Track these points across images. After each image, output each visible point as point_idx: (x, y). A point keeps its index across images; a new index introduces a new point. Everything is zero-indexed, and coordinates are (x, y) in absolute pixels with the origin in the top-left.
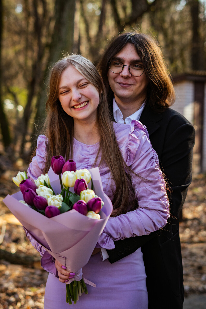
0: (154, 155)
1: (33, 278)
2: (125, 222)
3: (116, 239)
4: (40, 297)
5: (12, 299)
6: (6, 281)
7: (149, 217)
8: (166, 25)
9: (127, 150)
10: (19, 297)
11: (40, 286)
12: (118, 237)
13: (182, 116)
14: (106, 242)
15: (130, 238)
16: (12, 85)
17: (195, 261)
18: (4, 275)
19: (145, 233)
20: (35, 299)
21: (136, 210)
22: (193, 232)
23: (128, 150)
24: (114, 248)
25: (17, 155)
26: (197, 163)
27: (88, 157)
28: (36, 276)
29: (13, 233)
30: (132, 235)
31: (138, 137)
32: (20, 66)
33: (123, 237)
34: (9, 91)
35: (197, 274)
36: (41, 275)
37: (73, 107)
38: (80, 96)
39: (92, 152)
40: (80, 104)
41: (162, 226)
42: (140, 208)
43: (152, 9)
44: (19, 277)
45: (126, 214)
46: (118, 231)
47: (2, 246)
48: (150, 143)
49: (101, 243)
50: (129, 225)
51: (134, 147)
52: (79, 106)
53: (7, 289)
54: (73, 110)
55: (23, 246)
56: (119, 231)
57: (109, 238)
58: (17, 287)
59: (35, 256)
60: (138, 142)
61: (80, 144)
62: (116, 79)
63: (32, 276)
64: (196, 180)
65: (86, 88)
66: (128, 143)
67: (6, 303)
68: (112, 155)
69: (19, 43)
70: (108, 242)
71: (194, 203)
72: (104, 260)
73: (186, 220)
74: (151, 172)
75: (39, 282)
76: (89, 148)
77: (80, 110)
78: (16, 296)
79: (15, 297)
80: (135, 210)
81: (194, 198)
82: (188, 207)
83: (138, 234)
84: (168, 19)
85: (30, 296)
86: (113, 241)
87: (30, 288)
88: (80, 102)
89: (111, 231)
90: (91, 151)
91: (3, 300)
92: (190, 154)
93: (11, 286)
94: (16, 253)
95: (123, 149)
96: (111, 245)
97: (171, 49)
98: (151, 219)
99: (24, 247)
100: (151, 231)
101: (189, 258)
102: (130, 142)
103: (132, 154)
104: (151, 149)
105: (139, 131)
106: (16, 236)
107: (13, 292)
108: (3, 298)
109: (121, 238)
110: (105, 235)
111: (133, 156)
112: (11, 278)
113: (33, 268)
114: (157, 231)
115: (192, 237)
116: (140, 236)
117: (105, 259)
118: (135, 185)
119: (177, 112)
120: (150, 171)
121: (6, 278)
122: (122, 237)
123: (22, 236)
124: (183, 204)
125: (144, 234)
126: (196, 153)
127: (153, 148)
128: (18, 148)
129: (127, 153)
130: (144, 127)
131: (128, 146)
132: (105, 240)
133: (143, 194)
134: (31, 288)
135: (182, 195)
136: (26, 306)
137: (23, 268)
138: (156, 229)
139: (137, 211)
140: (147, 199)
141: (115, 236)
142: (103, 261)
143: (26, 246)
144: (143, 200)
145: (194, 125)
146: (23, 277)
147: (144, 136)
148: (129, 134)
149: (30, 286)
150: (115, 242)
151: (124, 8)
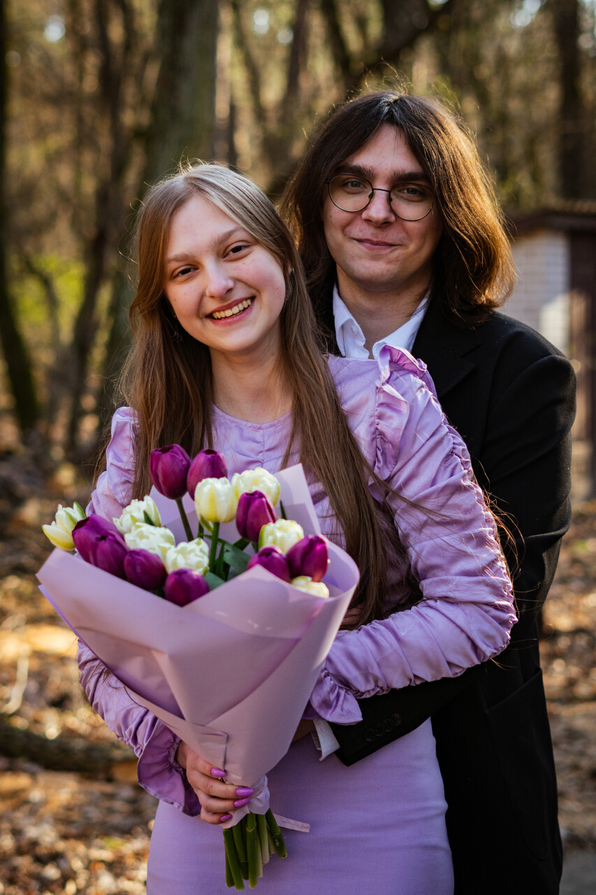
0: (454, 443)
1: (111, 811)
2: (388, 645)
3: (363, 694)
4: (132, 865)
5: (51, 872)
6: (33, 820)
7: (458, 626)
8: (485, 71)
9: (374, 433)
10: (70, 866)
11: (133, 831)
12: (371, 686)
13: (537, 333)
14: (334, 704)
15: (405, 688)
16: (39, 249)
17: (582, 754)
18: (26, 802)
19: (448, 673)
20: (119, 871)
21: (416, 605)
22: (574, 671)
23: (377, 433)
24: (361, 719)
25: (58, 453)
26: (583, 468)
27: (260, 457)
28: (118, 805)
29: (50, 679)
30: (411, 680)
31: (402, 395)
32: (63, 196)
33: (385, 688)
34: (30, 269)
35: (590, 793)
36: (133, 801)
37: (210, 316)
38: (231, 284)
39: (269, 444)
40: (230, 307)
41: (496, 649)
42: (428, 601)
43: (442, 24)
44: (69, 808)
45: (389, 620)
46: (367, 669)
47: (19, 718)
48: (441, 411)
49: (320, 706)
50: (400, 651)
51: (393, 425)
52: (228, 313)
53: (34, 843)
54: (209, 323)
55: (80, 719)
56: (372, 669)
57: (343, 692)
58: (65, 837)
59: (115, 746)
60: (405, 409)
61: (234, 422)
62: (348, 229)
63: (107, 804)
64: (582, 517)
65: (247, 260)
66: (376, 413)
67: (34, 885)
68: (332, 451)
69: (57, 128)
70: (340, 703)
71: (576, 585)
72: (324, 754)
73: (554, 635)
74: (452, 494)
75: (129, 821)
76: (261, 431)
77: (230, 324)
78: (62, 862)
79: (58, 867)
80: (414, 608)
81: (576, 571)
82: (558, 598)
83: (428, 676)
84: (489, 53)
85: (102, 861)
86: (357, 700)
87: (102, 839)
88: (228, 300)
89: (347, 670)
90: (267, 440)
91: (26, 875)
92: (563, 442)
93: (46, 835)
94: (61, 737)
95: (362, 431)
96: (349, 712)
97: (498, 138)
98: (462, 631)
99: (82, 721)
100: (466, 665)
101: (564, 746)
102: (380, 409)
103: (390, 445)
104: (445, 429)
105: (406, 377)
106: (58, 688)
107: (54, 852)
108: (24, 871)
109: (378, 689)
110: (332, 682)
111: (393, 450)
112: (46, 811)
113: (110, 780)
114: (482, 663)
115: (571, 683)
116: (433, 680)
117: (329, 753)
118: (406, 536)
119: (521, 323)
120: (448, 492)
121: (34, 810)
122: (382, 688)
123: (76, 689)
124: (549, 587)
125: (444, 676)
126: (579, 439)
127: (450, 424)
128: (59, 432)
129: (375, 442)
130: (421, 367)
131: (377, 421)
132: (333, 697)
133: (435, 560)
134: (106, 839)
135: (546, 562)
136: (92, 890)
137: (80, 782)
138: (478, 658)
139: (421, 608)
140: (446, 575)
141: (362, 686)
142: (321, 759)
143: (90, 717)
144: (435, 576)
145: (571, 359)
146: (81, 806)
147: (421, 391)
148: (377, 388)
149: (101, 834)
150: (364, 704)
151: (362, 23)
